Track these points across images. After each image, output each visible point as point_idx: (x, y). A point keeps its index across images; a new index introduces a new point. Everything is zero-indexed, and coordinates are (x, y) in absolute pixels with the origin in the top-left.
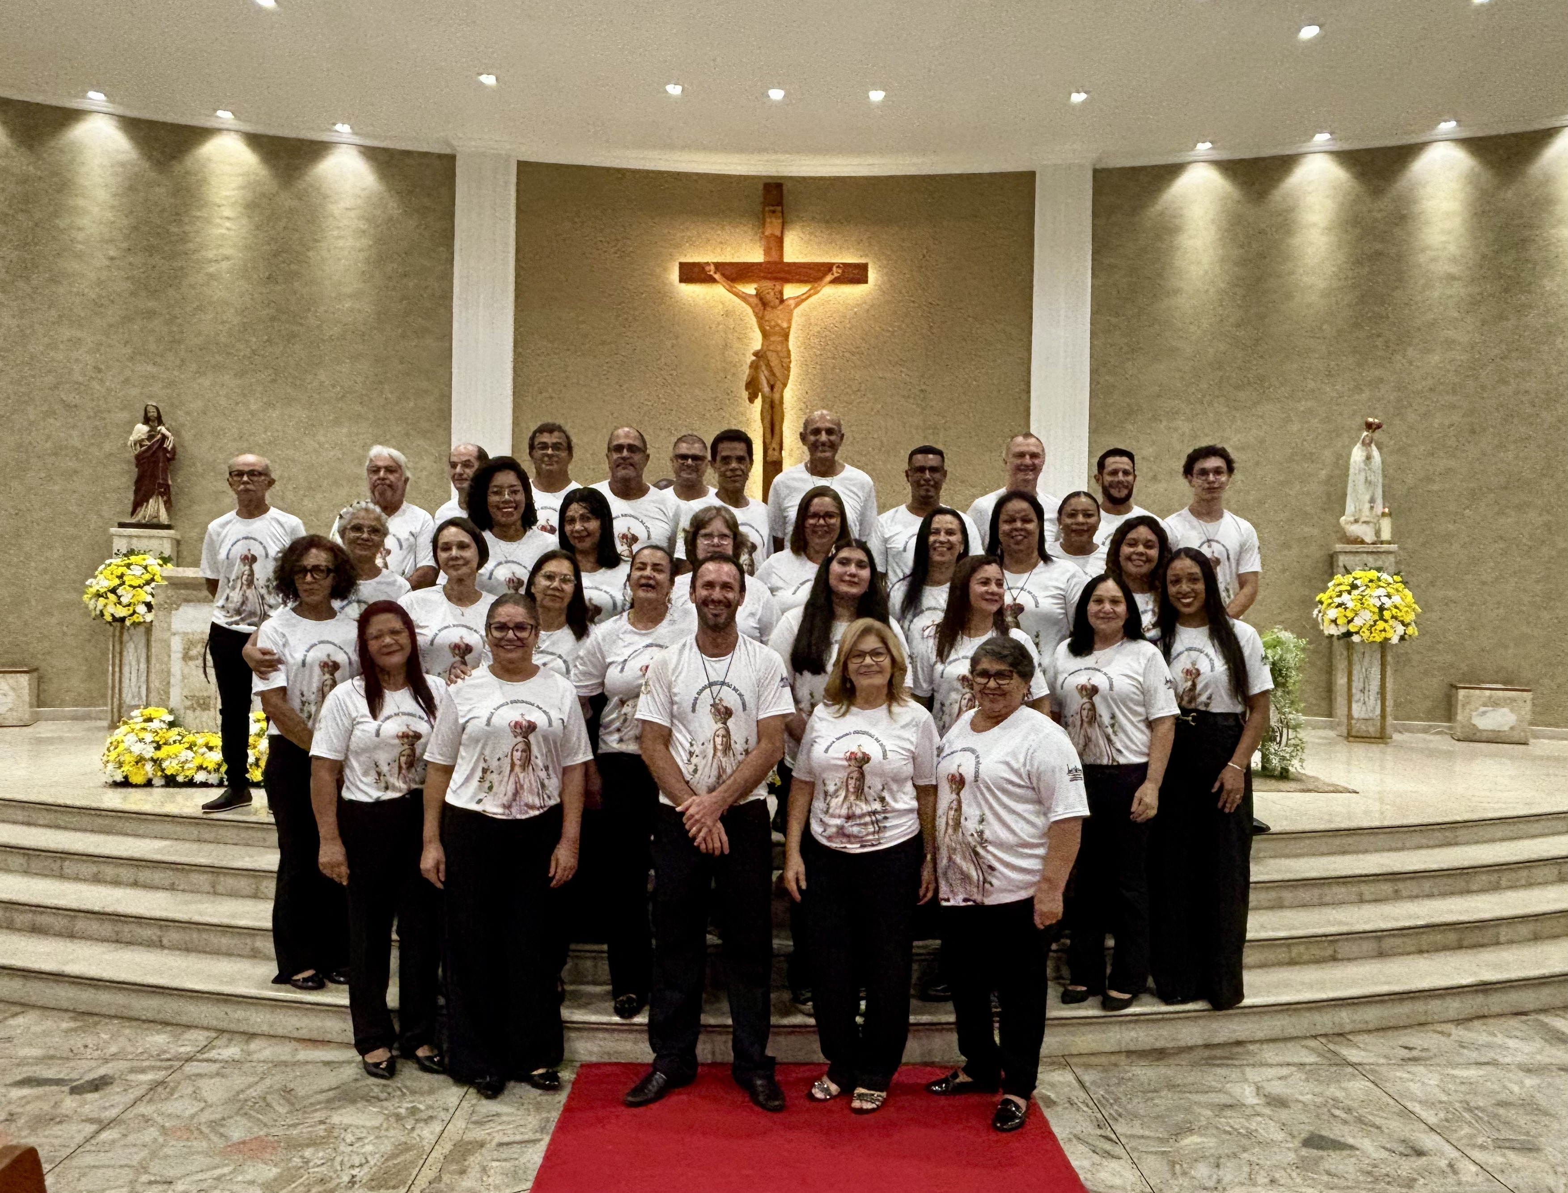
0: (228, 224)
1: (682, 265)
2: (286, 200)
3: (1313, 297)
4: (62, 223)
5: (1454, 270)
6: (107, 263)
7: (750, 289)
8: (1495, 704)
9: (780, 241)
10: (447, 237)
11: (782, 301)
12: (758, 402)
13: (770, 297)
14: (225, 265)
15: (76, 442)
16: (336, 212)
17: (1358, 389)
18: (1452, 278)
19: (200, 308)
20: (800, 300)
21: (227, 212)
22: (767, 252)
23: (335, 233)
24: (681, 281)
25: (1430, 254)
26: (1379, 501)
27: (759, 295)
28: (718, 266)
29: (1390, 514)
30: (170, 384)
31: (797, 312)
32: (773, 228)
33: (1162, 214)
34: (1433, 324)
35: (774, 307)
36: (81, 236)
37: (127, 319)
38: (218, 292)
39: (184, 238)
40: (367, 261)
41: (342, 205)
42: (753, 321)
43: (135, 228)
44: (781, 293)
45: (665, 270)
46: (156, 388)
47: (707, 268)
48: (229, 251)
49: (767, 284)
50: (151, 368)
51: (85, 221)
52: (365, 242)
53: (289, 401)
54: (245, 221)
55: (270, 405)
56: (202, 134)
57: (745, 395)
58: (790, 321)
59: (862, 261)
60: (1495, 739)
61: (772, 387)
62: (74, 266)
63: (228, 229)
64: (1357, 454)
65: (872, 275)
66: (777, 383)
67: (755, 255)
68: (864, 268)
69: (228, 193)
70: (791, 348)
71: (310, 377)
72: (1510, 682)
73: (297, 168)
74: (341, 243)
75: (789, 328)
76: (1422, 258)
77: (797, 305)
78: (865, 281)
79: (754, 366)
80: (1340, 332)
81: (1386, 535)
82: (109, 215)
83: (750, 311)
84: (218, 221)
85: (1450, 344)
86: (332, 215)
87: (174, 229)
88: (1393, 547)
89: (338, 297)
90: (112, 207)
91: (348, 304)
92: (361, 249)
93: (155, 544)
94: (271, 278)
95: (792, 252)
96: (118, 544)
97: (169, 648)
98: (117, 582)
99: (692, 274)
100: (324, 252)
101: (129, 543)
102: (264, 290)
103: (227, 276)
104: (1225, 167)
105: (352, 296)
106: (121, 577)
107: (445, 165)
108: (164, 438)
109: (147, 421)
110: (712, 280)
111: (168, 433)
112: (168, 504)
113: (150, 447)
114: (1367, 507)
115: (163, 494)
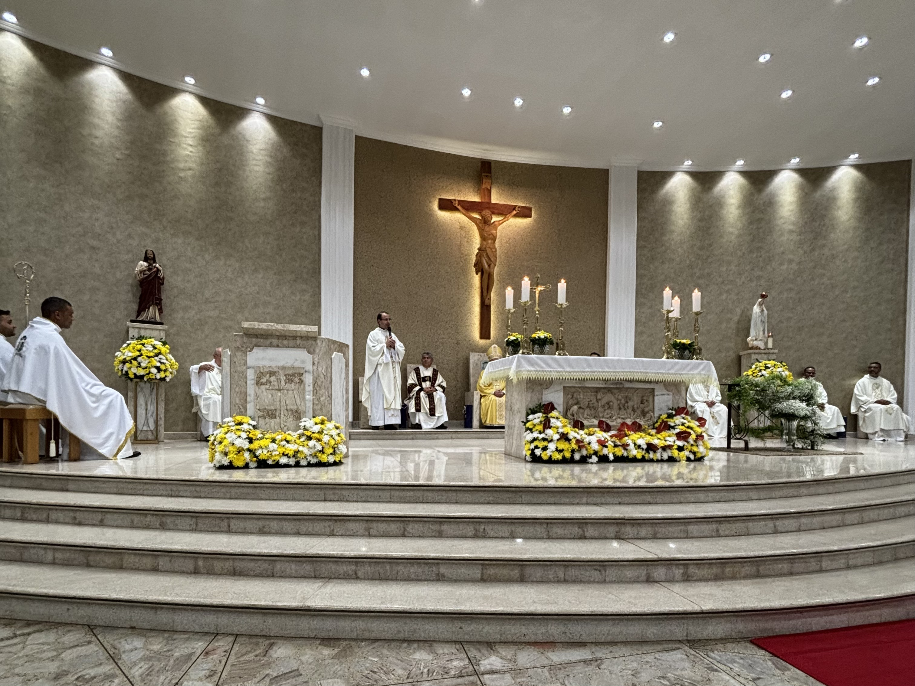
0: (191, 149)
1: (440, 199)
2: (223, 139)
3: (732, 238)
4: (84, 132)
5: (791, 227)
6: (115, 161)
7: (476, 215)
9: (490, 192)
10: (317, 171)
11: (491, 223)
14: (190, 173)
15: (97, 270)
16: (255, 151)
17: (751, 280)
18: (791, 232)
19: (176, 197)
20: (500, 223)
21: (190, 141)
22: (483, 197)
23: (254, 162)
24: (439, 208)
25: (782, 221)
26: (766, 330)
27: (483, 218)
28: (460, 202)
30: (157, 240)
32: (486, 185)
33: (665, 194)
34: (783, 253)
35: (488, 226)
36: (97, 142)
37: (129, 197)
38: (184, 188)
39: (164, 154)
40: (272, 179)
41: (258, 147)
43: (132, 142)
44: (491, 219)
45: (431, 201)
46: (148, 242)
47: (454, 202)
48: (192, 165)
50: (144, 230)
51: (99, 133)
52: (271, 169)
53: (228, 256)
54: (200, 148)
55: (217, 257)
56: (173, 91)
57: (473, 270)
58: (496, 232)
59: (529, 205)
61: (489, 266)
62: (92, 160)
63: (191, 152)
64: (756, 309)
65: (534, 214)
66: (491, 263)
67: (476, 199)
68: (530, 209)
69: (191, 130)
70: (497, 246)
71: (239, 243)
73: (231, 122)
74: (257, 168)
75: (496, 235)
76: (780, 222)
77: (498, 226)
78: (531, 217)
79: (479, 255)
80: (744, 254)
82: (116, 132)
83: (475, 228)
84: (185, 146)
85: (791, 261)
86: (252, 152)
87: (158, 146)
88: (776, 351)
89: (256, 200)
90: (118, 127)
91: (262, 204)
92: (269, 174)
93: (155, 333)
94: (217, 184)
95: (496, 199)
96: (133, 332)
97: (246, 377)
98: (138, 353)
99: (446, 205)
100: (247, 173)
101: (139, 332)
102: (213, 190)
103: (190, 179)
104: (694, 175)
105: (264, 199)
106: (139, 351)
107: (317, 132)
108: (158, 270)
109: (146, 259)
110: (455, 209)
111: (160, 268)
112: (161, 311)
113: (150, 275)
114: (762, 333)
115: (158, 305)
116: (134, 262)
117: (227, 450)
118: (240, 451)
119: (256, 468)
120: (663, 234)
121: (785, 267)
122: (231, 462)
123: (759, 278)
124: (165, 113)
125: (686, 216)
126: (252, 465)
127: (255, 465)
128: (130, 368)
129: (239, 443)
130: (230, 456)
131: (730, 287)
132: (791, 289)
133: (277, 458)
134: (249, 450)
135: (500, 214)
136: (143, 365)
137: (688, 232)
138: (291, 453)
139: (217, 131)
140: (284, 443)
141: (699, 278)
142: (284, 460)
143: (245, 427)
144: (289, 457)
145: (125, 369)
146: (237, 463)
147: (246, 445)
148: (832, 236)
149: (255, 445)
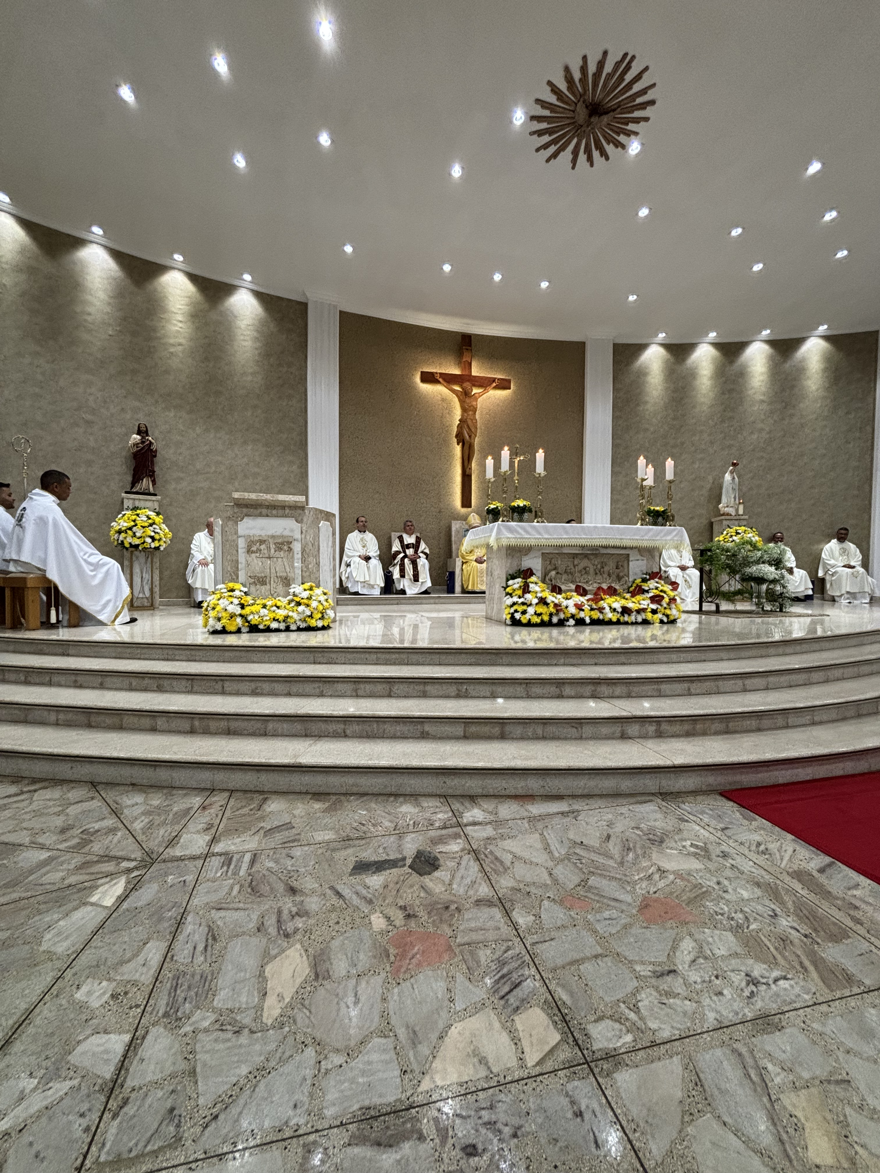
0: (180, 325)
1: (422, 372)
2: (212, 315)
3: (705, 408)
5: (762, 397)
6: (108, 337)
9: (470, 365)
10: (303, 346)
11: (472, 395)
14: (180, 348)
15: (92, 444)
16: (243, 326)
17: (723, 449)
18: (762, 402)
19: (167, 372)
20: (480, 395)
21: (179, 317)
22: (464, 370)
23: (242, 338)
24: (421, 381)
25: (753, 391)
26: (737, 498)
27: (461, 391)
28: (441, 375)
29: (743, 503)
30: (150, 414)
32: (466, 358)
33: (640, 366)
34: (753, 422)
35: (468, 398)
36: (89, 318)
37: (122, 372)
38: (175, 363)
39: (154, 330)
40: (259, 354)
41: (245, 322)
42: (458, 404)
43: (125, 319)
45: (414, 374)
47: (436, 375)
48: (182, 341)
50: (137, 404)
51: (91, 310)
52: (258, 344)
53: (218, 429)
54: (189, 324)
55: (207, 430)
56: (164, 269)
58: (476, 404)
59: (508, 378)
61: (470, 437)
62: (85, 336)
63: (181, 328)
64: (728, 477)
65: (513, 386)
67: (457, 372)
68: (509, 381)
69: (180, 307)
70: (477, 417)
71: (229, 417)
73: (219, 298)
74: (245, 344)
75: (476, 407)
76: (751, 392)
77: (479, 397)
78: (510, 389)
79: (460, 426)
80: (716, 423)
81: (741, 512)
82: (108, 309)
83: (456, 400)
84: (174, 322)
85: (761, 430)
86: (240, 328)
88: (746, 517)
89: (244, 374)
90: (109, 304)
91: (250, 378)
92: (256, 349)
93: (149, 504)
94: (207, 359)
95: (476, 371)
96: (127, 503)
97: (237, 546)
98: (133, 524)
99: (428, 378)
100: (236, 348)
101: (134, 503)
102: (203, 365)
103: (181, 355)
104: (668, 347)
105: (252, 374)
106: (134, 521)
107: (302, 308)
108: (151, 443)
109: (139, 433)
110: (437, 382)
111: (153, 441)
112: (154, 482)
113: (143, 448)
114: (733, 500)
115: (151, 476)
116: (128, 435)
117: (220, 616)
118: (232, 616)
119: (248, 632)
120: (638, 405)
121: (755, 436)
122: (224, 627)
123: (730, 447)
124: (155, 290)
125: (660, 388)
126: (244, 630)
127: (247, 629)
128: (125, 538)
129: (231, 608)
130: (223, 621)
131: (701, 456)
132: (761, 458)
133: (267, 623)
134: (241, 615)
135: (480, 386)
136: (138, 535)
137: (662, 402)
138: (281, 618)
139: (206, 306)
140: (275, 608)
141: (673, 447)
142: (274, 625)
143: (237, 593)
144: (280, 622)
145: (121, 538)
146: (229, 628)
147: (238, 611)
148: (802, 405)
149: (247, 610)
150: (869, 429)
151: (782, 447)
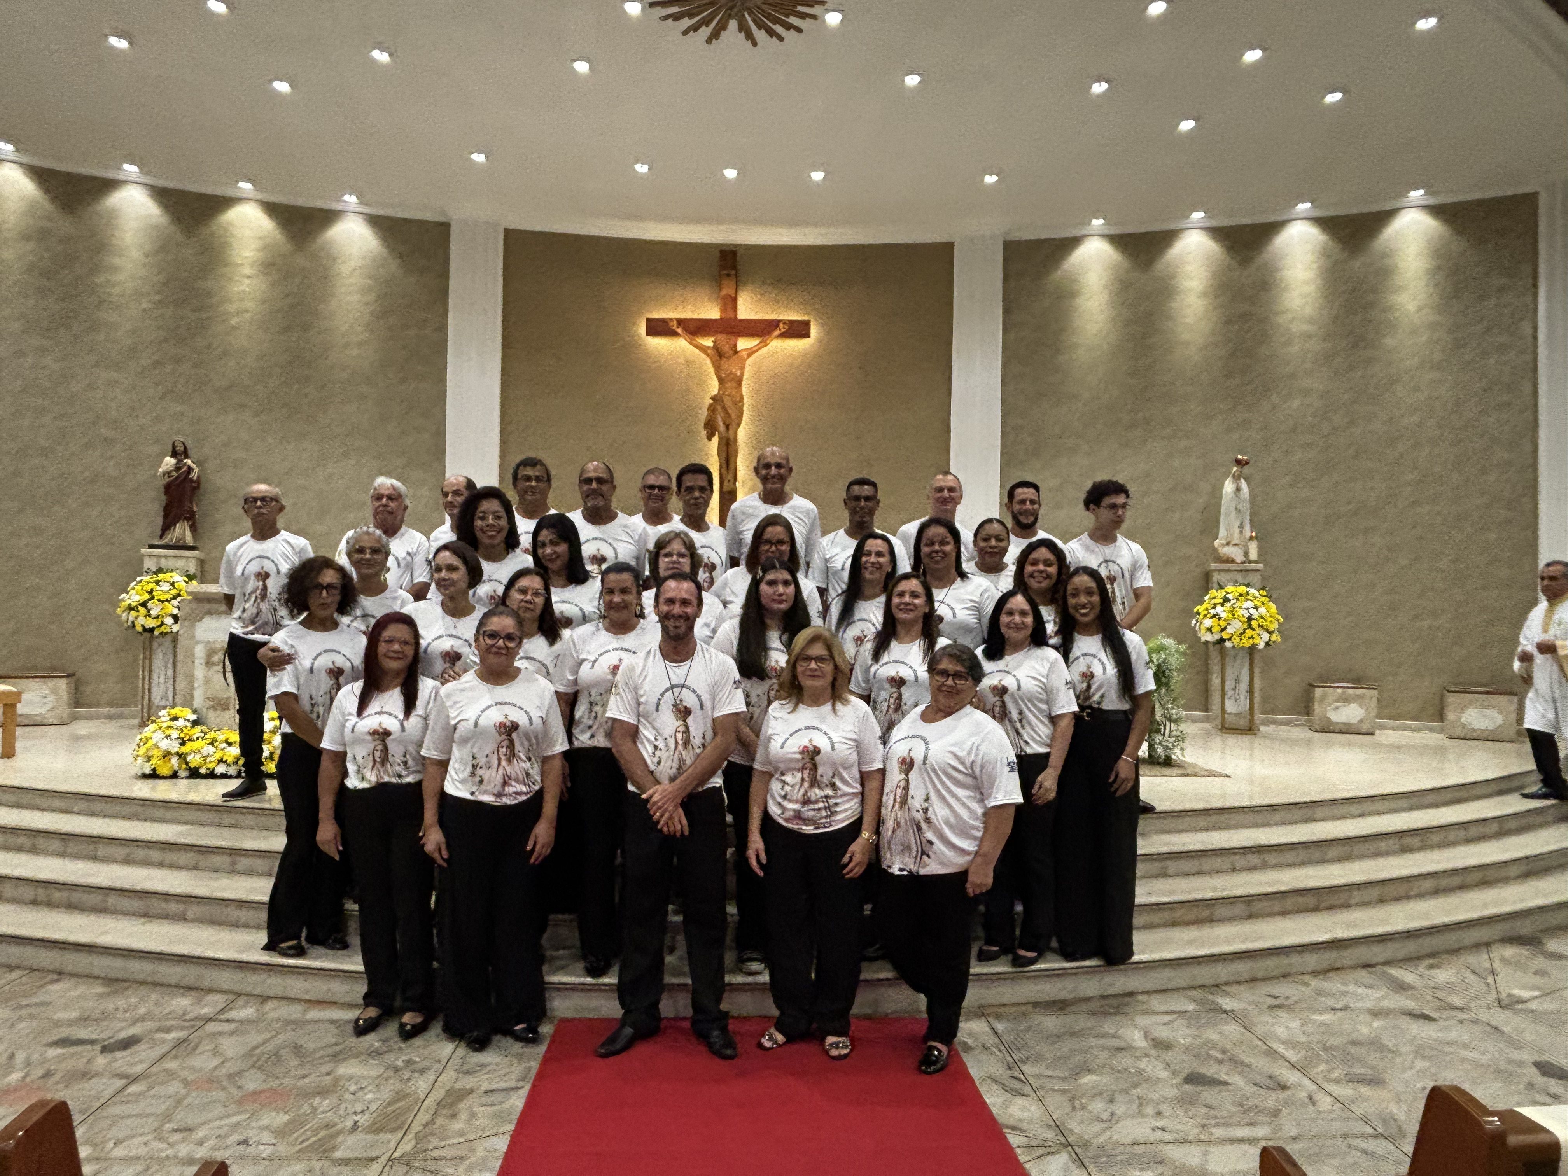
0: (247, 281)
1: (648, 320)
2: (301, 261)
3: (1193, 351)
4: (100, 279)
5: (1307, 328)
6: (142, 313)
7: (708, 342)
8: (1346, 700)
9: (735, 300)
10: (443, 293)
11: (736, 352)
12: (715, 440)
13: (726, 348)
14: (247, 317)
15: (112, 471)
16: (345, 272)
18: (1308, 336)
19: (226, 354)
20: (751, 352)
21: (247, 271)
22: (723, 310)
23: (345, 289)
24: (648, 334)
25: (1290, 316)
26: (1247, 527)
27: (716, 348)
28: (680, 322)
29: (1256, 538)
30: (197, 421)
31: (749, 362)
32: (727, 290)
33: (1062, 279)
34: (1292, 376)
35: (729, 358)
36: (116, 290)
37: (159, 363)
38: (237, 340)
39: (209, 294)
40: (372, 312)
41: (350, 265)
42: (712, 370)
43: (165, 284)
44: (735, 346)
45: (634, 324)
47: (671, 323)
48: (250, 305)
49: (722, 337)
50: (179, 407)
51: (121, 277)
52: (371, 297)
53: (302, 435)
54: (262, 278)
55: (285, 439)
56: (226, 202)
57: (704, 433)
58: (742, 369)
59: (806, 318)
60: (1346, 730)
61: (727, 427)
62: (113, 317)
63: (248, 286)
64: (1229, 486)
65: (814, 331)
66: (732, 423)
67: (713, 313)
68: (806, 324)
69: (248, 254)
70: (743, 393)
71: (320, 415)
72: (1358, 681)
73: (309, 233)
74: (349, 298)
75: (742, 374)
76: (1281, 320)
77: (749, 356)
78: (807, 335)
79: (712, 409)
80: (1215, 380)
81: (1253, 555)
82: (142, 272)
83: (707, 361)
84: (239, 278)
85: (1307, 392)
86: (343, 274)
87: (201, 284)
88: (1260, 566)
89: (347, 345)
90: (146, 264)
91: (355, 352)
92: (367, 304)
93: (180, 563)
94: (288, 328)
95: (745, 311)
96: (150, 564)
97: (193, 655)
98: (147, 596)
99: (657, 328)
100: (334, 306)
101: (158, 563)
102: (280, 339)
103: (247, 327)
104: (1119, 241)
105: (359, 344)
106: (150, 592)
107: (442, 230)
108: (190, 469)
109: (174, 454)
110: (673, 333)
111: (193, 466)
112: (194, 528)
113: (177, 478)
114: (1237, 531)
115: (188, 519)
117: (150, 753)
118: (167, 755)
119: (187, 778)
120: (1059, 351)
121: (1295, 404)
122: (154, 770)
124: (212, 234)
125: (1101, 318)
126: (183, 773)
127: (186, 773)
128: (136, 618)
129: (165, 744)
130: (153, 762)
132: (1309, 445)
133: (211, 766)
134: (180, 755)
136: (153, 613)
137: (1107, 343)
138: (230, 760)
139: (288, 247)
140: (224, 745)
142: (221, 769)
143: (180, 723)
144: (229, 765)
145: (131, 619)
146: (164, 771)
147: (175, 747)
148: (1389, 342)
149: (189, 746)
150: (1527, 387)
151: (1352, 423)
